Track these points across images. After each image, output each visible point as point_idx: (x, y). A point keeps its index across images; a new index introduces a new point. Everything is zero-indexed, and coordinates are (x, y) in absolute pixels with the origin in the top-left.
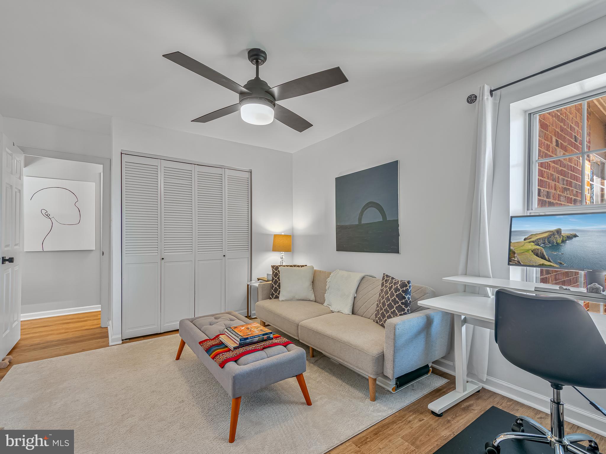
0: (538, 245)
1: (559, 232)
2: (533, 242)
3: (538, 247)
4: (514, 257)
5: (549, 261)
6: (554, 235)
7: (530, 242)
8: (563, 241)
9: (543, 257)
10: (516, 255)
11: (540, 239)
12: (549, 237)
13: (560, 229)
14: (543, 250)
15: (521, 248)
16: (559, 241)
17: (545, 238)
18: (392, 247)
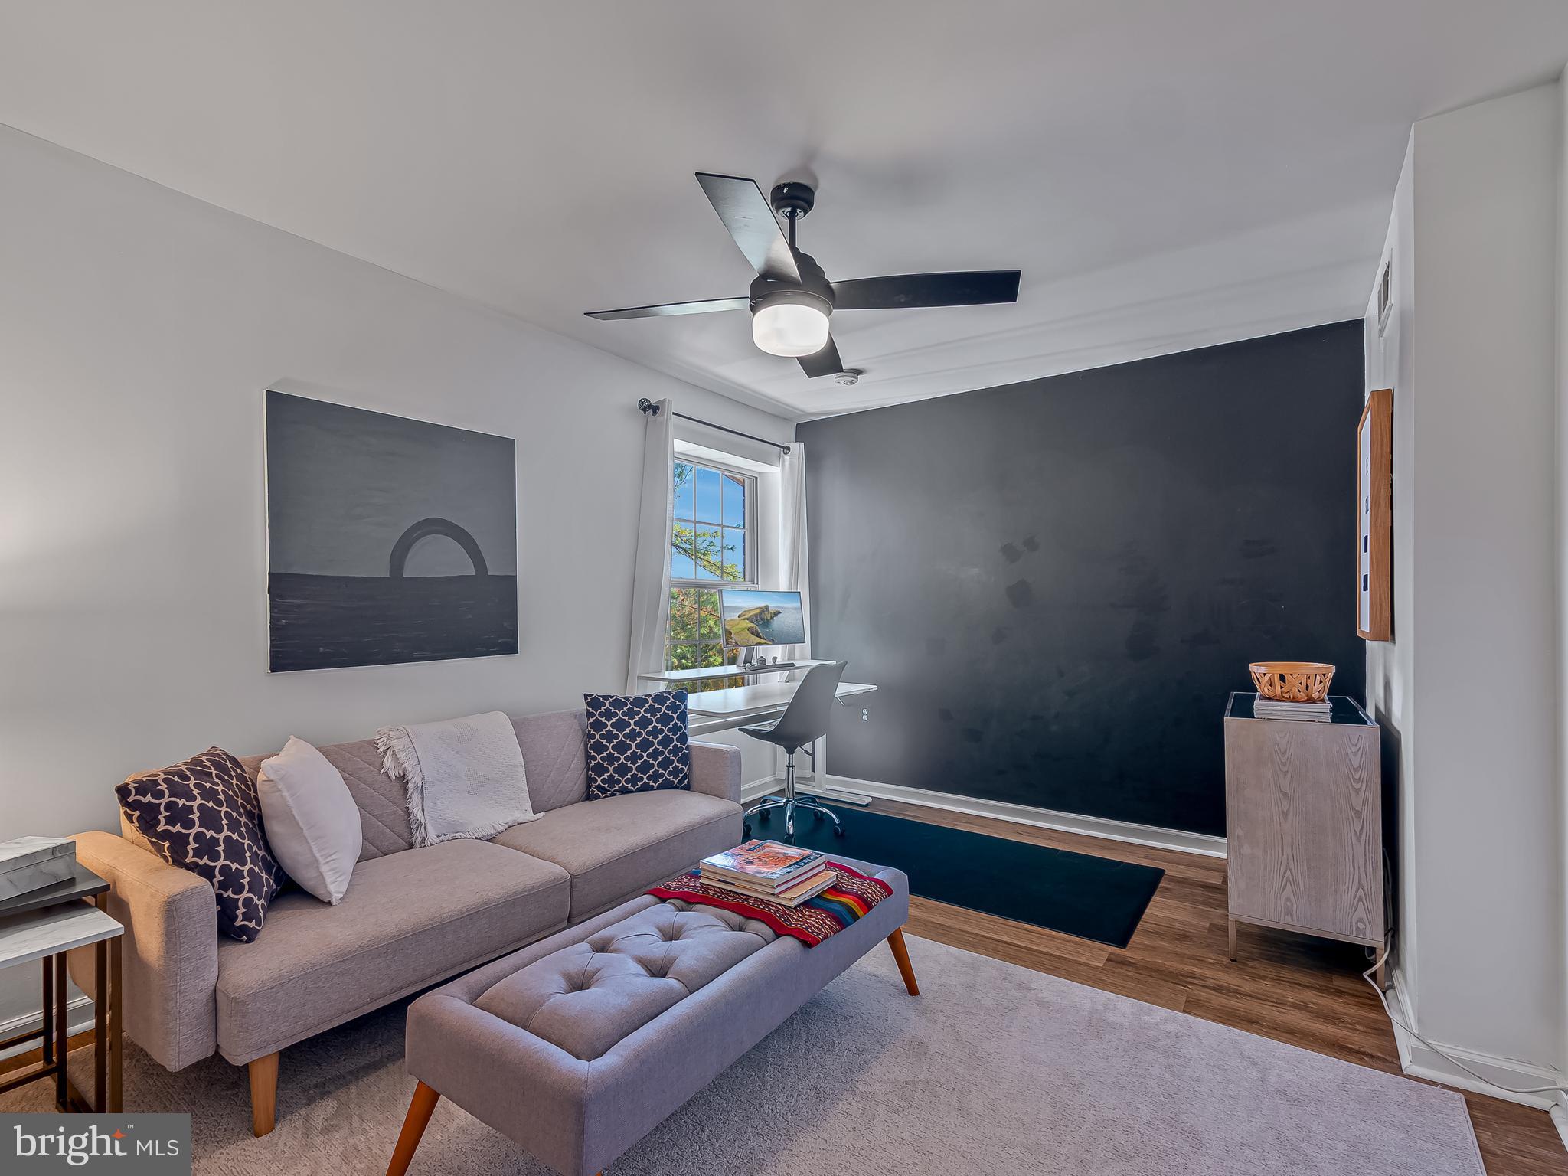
0: (752, 622)
1: (767, 608)
2: (747, 619)
3: (752, 625)
4: (731, 638)
5: (764, 639)
6: (763, 611)
7: (744, 619)
8: (772, 618)
9: (758, 636)
10: (732, 636)
11: (753, 616)
12: (760, 614)
13: (767, 606)
14: (757, 628)
15: (737, 627)
16: (769, 618)
17: (755, 615)
18: (500, 641)
